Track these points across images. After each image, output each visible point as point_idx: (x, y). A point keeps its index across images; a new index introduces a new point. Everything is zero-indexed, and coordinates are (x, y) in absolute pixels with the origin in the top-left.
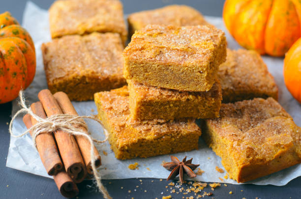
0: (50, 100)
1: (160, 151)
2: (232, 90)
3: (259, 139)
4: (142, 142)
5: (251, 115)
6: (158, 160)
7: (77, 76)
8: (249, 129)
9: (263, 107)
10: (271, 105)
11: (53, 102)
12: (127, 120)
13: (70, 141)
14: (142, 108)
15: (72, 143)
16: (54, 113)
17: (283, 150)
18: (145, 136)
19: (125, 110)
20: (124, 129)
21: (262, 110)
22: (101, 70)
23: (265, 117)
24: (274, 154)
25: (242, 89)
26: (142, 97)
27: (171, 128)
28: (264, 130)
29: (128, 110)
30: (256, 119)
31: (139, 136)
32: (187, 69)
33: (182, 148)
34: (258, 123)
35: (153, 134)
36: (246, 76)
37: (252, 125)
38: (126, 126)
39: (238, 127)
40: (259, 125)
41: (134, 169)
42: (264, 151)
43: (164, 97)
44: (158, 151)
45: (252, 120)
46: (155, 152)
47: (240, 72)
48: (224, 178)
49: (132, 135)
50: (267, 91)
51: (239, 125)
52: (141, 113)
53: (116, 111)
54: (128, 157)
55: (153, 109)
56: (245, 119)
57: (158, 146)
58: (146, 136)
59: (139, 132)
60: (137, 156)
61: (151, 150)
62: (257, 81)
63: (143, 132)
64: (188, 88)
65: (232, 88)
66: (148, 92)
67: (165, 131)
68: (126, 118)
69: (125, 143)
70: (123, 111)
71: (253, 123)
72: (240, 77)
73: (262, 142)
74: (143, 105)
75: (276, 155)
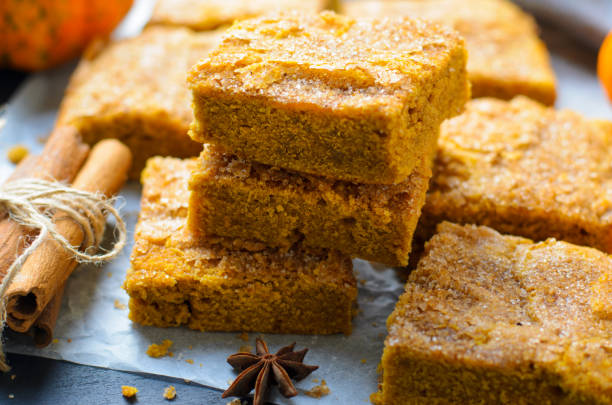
1: (243, 322)
4: (194, 290)
12: (177, 231)
14: (207, 202)
18: (199, 274)
20: (159, 250)
32: (346, 123)
33: (304, 325)
35: (220, 273)
44: (238, 320)
46: (228, 320)
49: (168, 267)
52: (206, 216)
54: (157, 320)
55: (235, 210)
57: (237, 308)
58: (202, 273)
59: (189, 263)
60: (179, 321)
61: (218, 314)
63: (197, 264)
64: (349, 173)
69: (141, 283)
74: (209, 196)
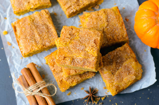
0: (27, 76)
2: (107, 43)
3: (121, 79)
5: (117, 61)
6: (78, 87)
7: (34, 51)
8: (116, 71)
9: (122, 54)
10: (126, 51)
11: (29, 76)
12: (63, 76)
13: (42, 100)
15: (43, 101)
16: (32, 85)
17: (131, 82)
18: (72, 85)
19: (61, 70)
20: (62, 82)
21: (121, 56)
22: (44, 43)
23: (123, 60)
24: (127, 85)
25: (111, 42)
26: (68, 76)
27: (82, 78)
28: (123, 72)
29: (62, 70)
30: (119, 63)
31: (69, 85)
34: (120, 65)
35: (75, 83)
36: (113, 32)
37: (117, 68)
38: (63, 80)
39: (111, 71)
40: (120, 67)
41: (70, 95)
42: (123, 85)
43: (77, 73)
45: (117, 65)
47: (110, 29)
48: (107, 92)
49: (67, 86)
50: (123, 40)
51: (112, 70)
53: (57, 71)
56: (114, 66)
62: (118, 34)
63: (71, 83)
65: (107, 42)
66: (70, 72)
67: (80, 80)
68: (62, 75)
70: (60, 71)
71: (118, 67)
72: (110, 33)
73: (122, 80)
75: (128, 85)
